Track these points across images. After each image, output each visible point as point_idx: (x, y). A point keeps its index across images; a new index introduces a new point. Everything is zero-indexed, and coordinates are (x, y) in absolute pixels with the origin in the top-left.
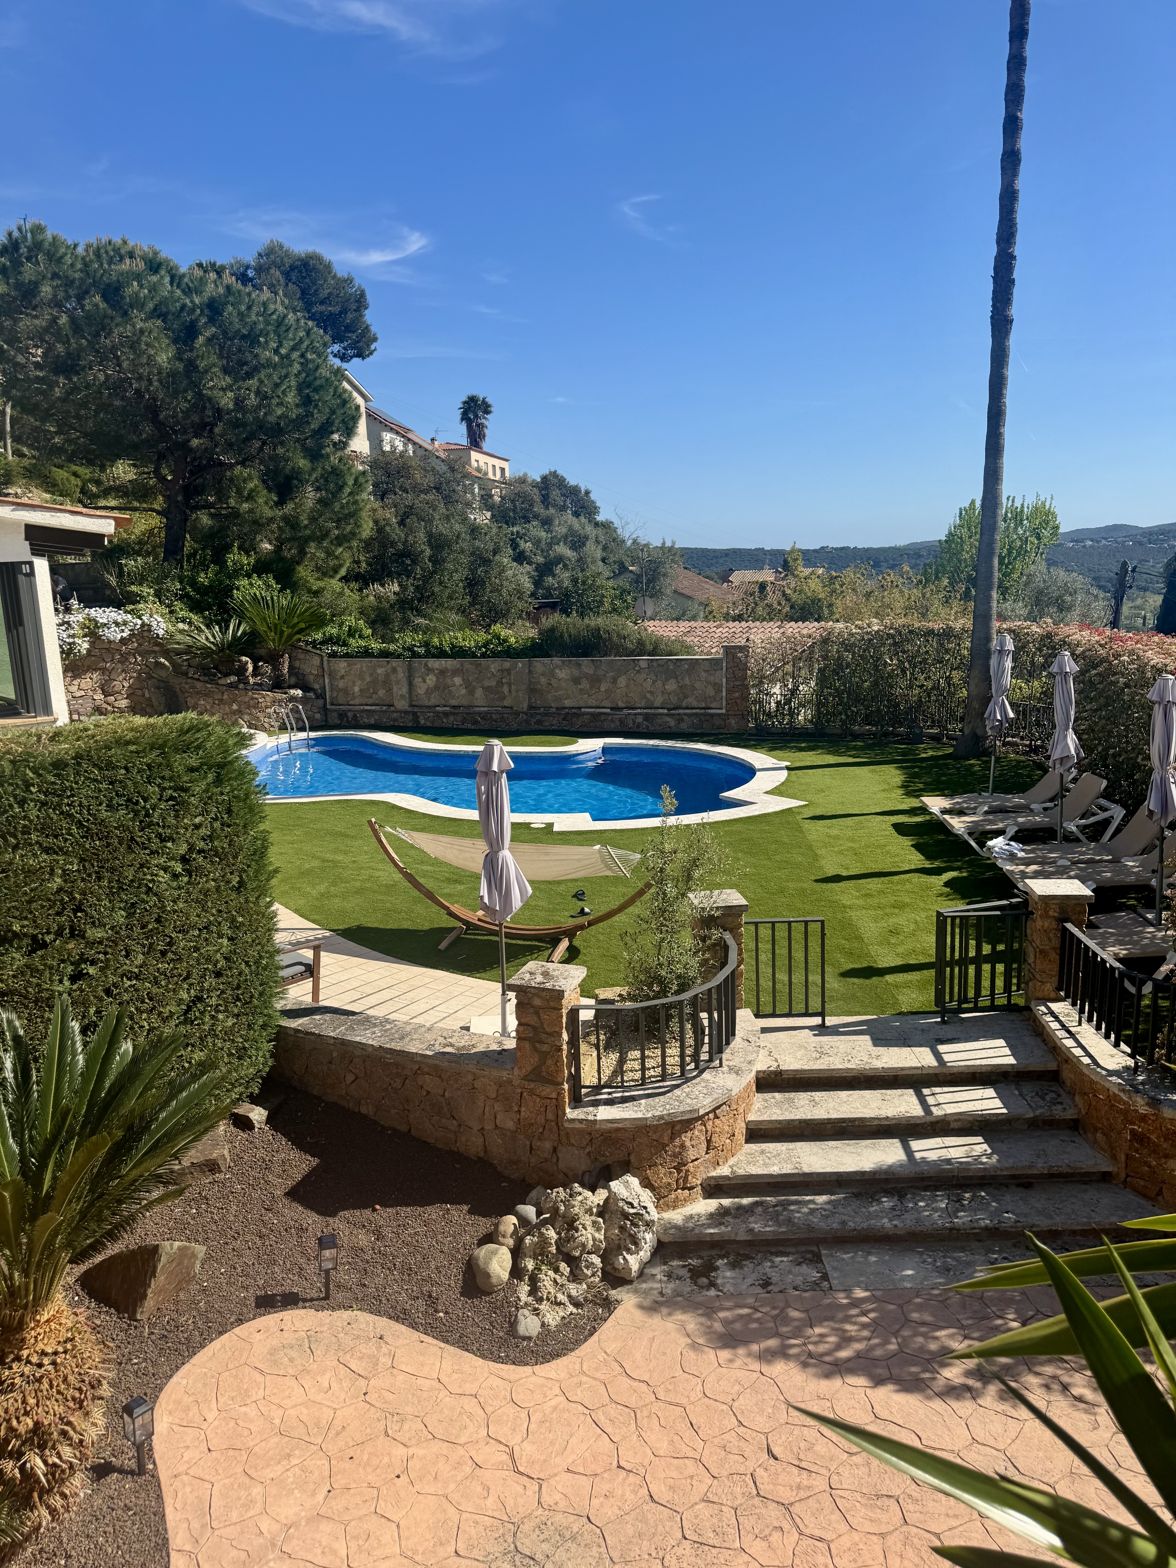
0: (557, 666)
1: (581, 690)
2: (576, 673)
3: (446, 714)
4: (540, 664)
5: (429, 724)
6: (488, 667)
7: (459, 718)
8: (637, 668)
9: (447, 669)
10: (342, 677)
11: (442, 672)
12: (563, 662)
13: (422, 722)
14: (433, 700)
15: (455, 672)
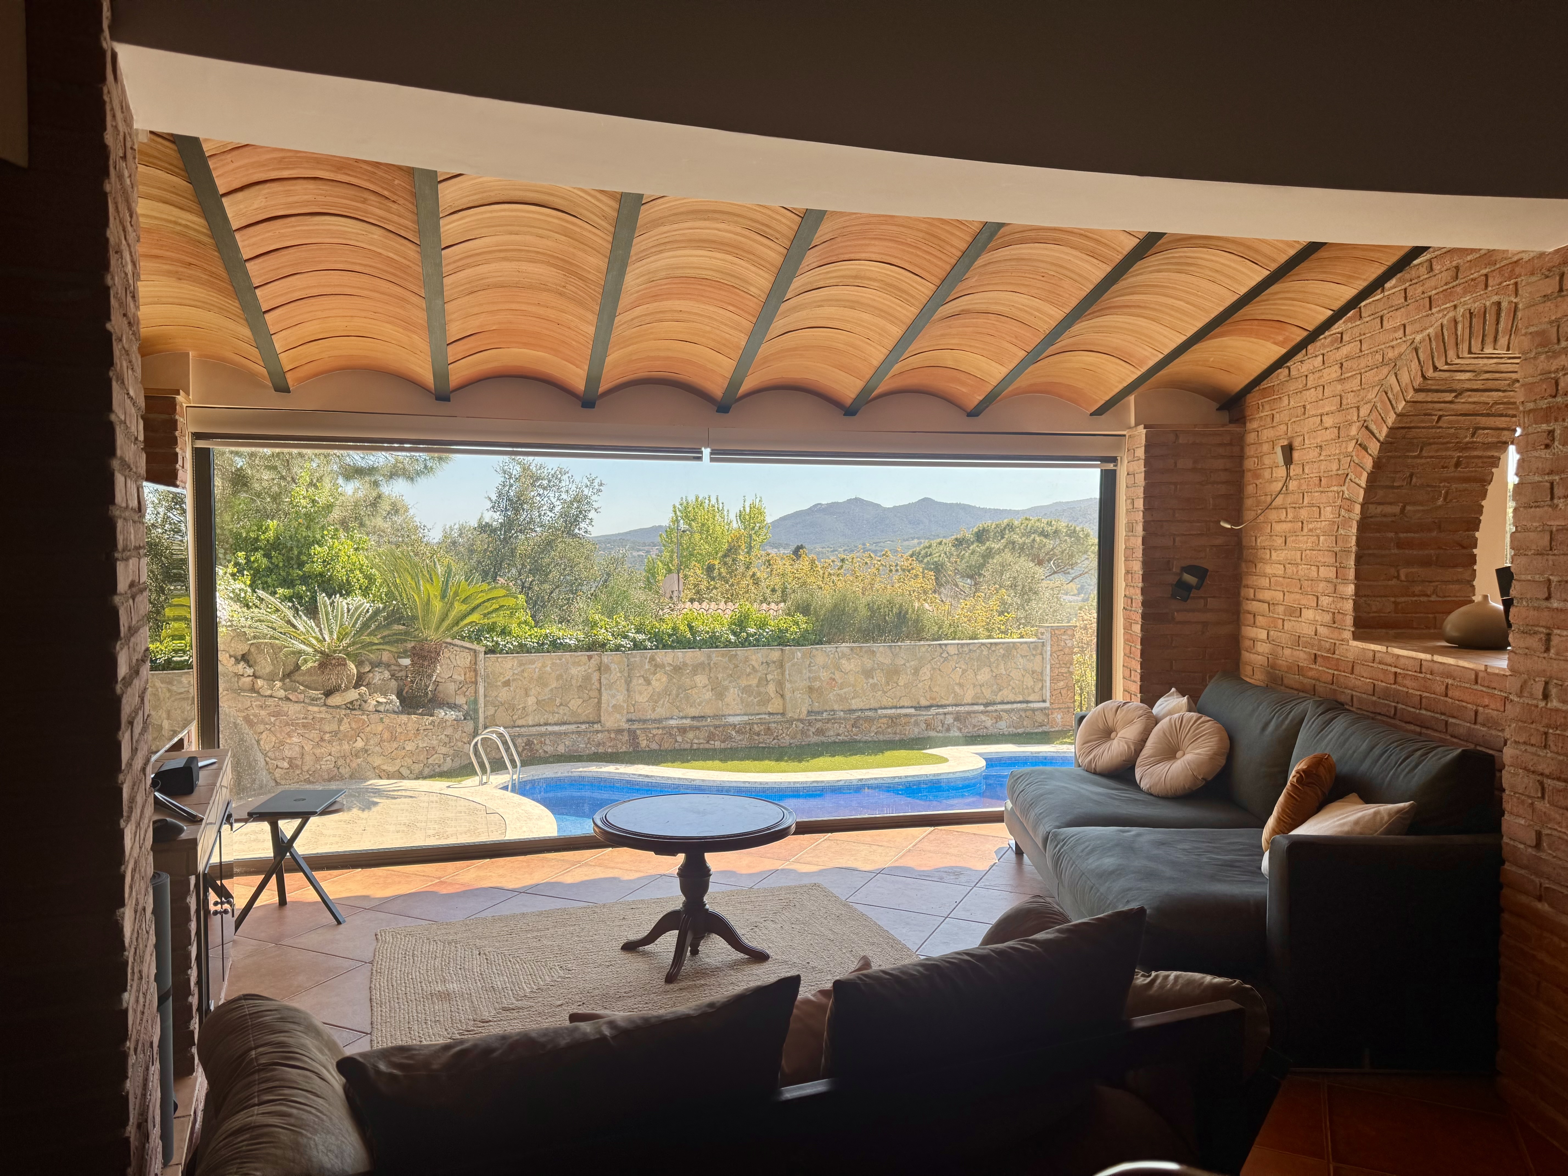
0: (844, 655)
1: (874, 686)
2: (869, 664)
3: (683, 730)
4: (823, 654)
5: (654, 746)
6: (747, 659)
7: (704, 734)
8: (945, 655)
9: (685, 664)
10: (507, 683)
11: (677, 669)
12: (852, 649)
13: (643, 744)
14: (658, 710)
15: (697, 668)
